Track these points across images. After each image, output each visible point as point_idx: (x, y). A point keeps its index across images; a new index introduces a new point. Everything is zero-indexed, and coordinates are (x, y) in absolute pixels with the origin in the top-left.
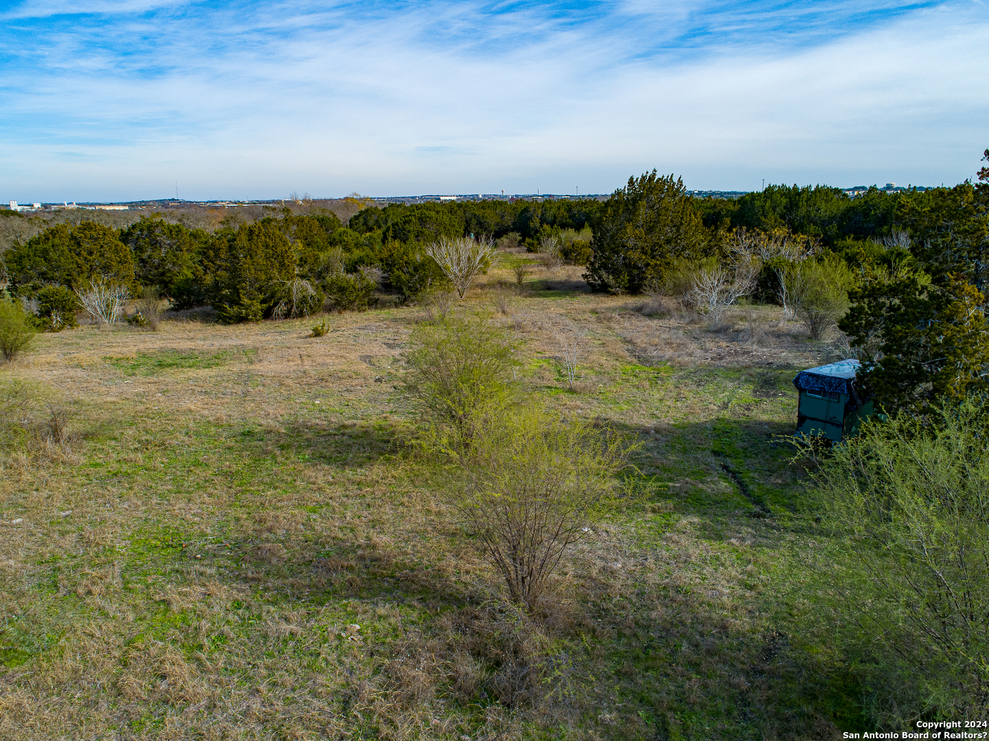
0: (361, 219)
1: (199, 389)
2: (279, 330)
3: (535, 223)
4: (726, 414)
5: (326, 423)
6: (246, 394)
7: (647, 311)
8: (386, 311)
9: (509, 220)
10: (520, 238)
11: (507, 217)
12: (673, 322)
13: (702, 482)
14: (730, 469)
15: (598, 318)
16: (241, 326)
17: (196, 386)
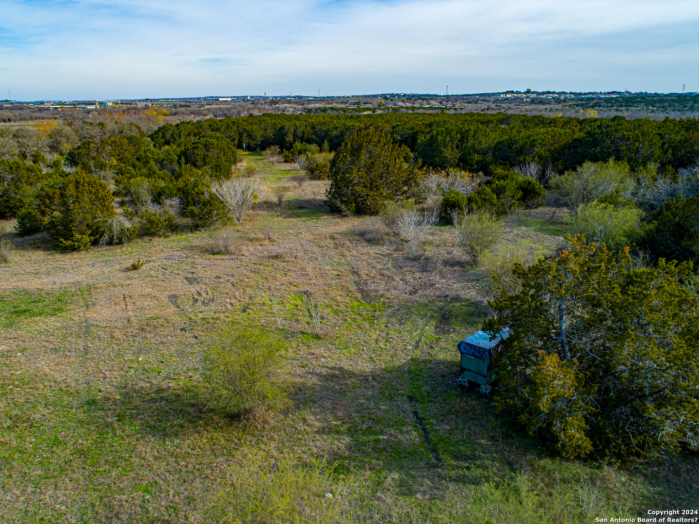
0: (160, 134)
1: (51, 346)
2: (105, 259)
3: (290, 138)
4: (418, 353)
5: (148, 385)
6: (86, 350)
7: (368, 236)
8: (184, 236)
9: (270, 133)
10: (279, 150)
11: (269, 131)
12: (385, 249)
13: (401, 432)
14: (419, 416)
15: (335, 244)
16: (75, 255)
17: (47, 341)
